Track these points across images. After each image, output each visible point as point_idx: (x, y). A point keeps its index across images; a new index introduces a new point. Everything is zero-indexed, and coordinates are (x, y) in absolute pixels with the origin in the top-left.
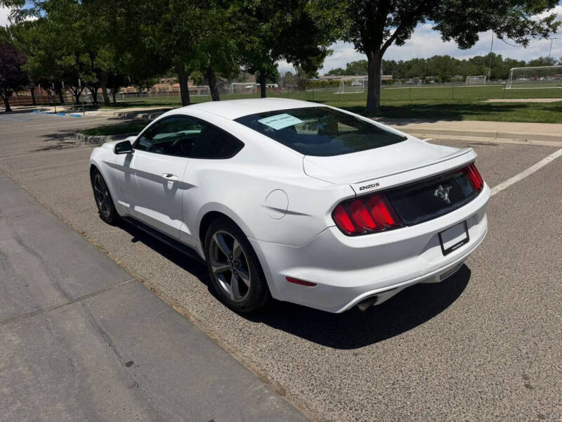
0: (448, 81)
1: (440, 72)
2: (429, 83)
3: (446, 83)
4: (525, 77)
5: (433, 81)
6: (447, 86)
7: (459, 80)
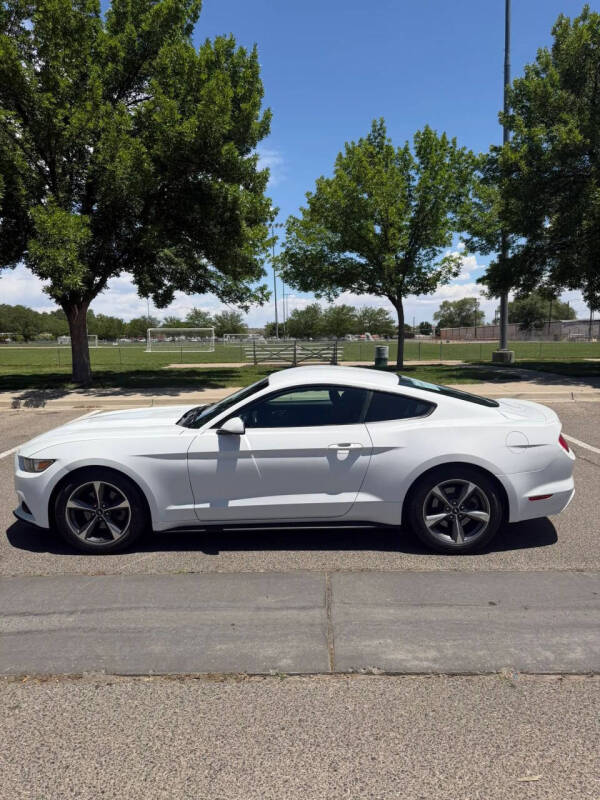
0: (33, 340)
1: (20, 328)
2: (6, 343)
3: (30, 343)
4: (126, 337)
5: (8, 340)
6: (30, 346)
7: (46, 339)
